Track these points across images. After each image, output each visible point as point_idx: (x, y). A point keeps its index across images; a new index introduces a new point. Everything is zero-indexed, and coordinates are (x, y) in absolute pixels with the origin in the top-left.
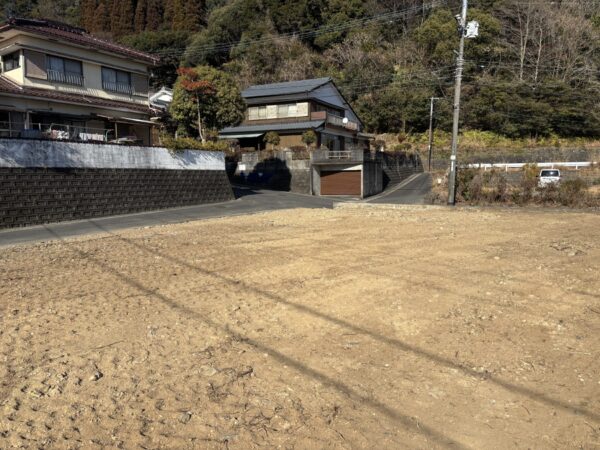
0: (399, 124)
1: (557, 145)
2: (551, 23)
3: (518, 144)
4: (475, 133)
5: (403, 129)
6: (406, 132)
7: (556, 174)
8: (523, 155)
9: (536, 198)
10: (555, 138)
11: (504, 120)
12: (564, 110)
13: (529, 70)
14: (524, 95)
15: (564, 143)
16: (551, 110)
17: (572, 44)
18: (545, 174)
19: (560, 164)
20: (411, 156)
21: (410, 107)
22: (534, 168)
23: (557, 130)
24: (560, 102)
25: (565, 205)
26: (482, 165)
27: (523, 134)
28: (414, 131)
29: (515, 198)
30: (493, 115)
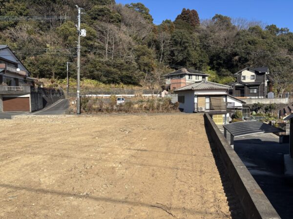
0: (51, 74)
1: (123, 87)
2: (117, 36)
3: (108, 86)
4: (89, 80)
5: (53, 77)
6: (55, 78)
7: (123, 99)
8: (110, 91)
9: (115, 110)
10: (122, 85)
11: (101, 75)
12: (124, 73)
13: (110, 55)
14: (109, 65)
15: (125, 86)
16: (119, 73)
17: (125, 46)
18: (119, 99)
19: (124, 95)
20: (58, 90)
21: (56, 66)
22: (114, 97)
23: (122, 81)
24: (123, 69)
25: (126, 112)
26: (93, 95)
27: (109, 82)
28: (59, 78)
29: (107, 110)
30: (96, 73)
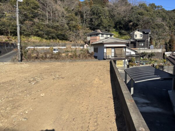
0: (8, 33)
1: (59, 42)
2: (54, 7)
3: (48, 41)
4: (35, 37)
5: (9, 34)
6: (11, 35)
7: (57, 50)
8: (50, 44)
10: (58, 40)
11: (44, 34)
12: (60, 32)
13: (49, 20)
14: (49, 27)
15: (60, 41)
16: (56, 32)
17: (60, 14)
18: (54, 50)
19: (59, 47)
20: (12, 44)
21: (11, 27)
22: (52, 48)
23: (58, 38)
24: (58, 30)
26: (38, 47)
27: (50, 39)
28: (13, 36)
29: (42, 57)
30: (40, 32)
